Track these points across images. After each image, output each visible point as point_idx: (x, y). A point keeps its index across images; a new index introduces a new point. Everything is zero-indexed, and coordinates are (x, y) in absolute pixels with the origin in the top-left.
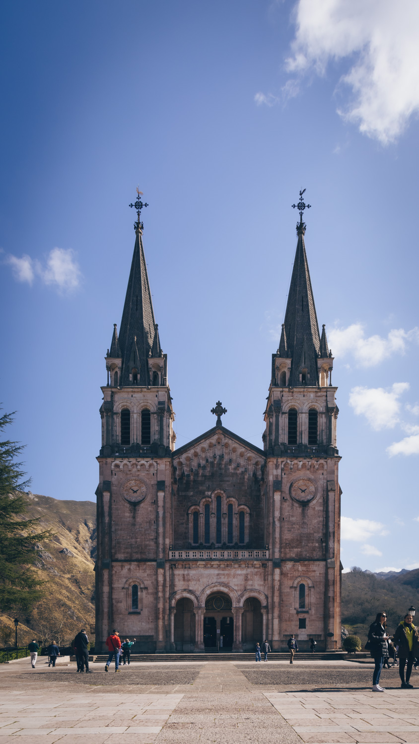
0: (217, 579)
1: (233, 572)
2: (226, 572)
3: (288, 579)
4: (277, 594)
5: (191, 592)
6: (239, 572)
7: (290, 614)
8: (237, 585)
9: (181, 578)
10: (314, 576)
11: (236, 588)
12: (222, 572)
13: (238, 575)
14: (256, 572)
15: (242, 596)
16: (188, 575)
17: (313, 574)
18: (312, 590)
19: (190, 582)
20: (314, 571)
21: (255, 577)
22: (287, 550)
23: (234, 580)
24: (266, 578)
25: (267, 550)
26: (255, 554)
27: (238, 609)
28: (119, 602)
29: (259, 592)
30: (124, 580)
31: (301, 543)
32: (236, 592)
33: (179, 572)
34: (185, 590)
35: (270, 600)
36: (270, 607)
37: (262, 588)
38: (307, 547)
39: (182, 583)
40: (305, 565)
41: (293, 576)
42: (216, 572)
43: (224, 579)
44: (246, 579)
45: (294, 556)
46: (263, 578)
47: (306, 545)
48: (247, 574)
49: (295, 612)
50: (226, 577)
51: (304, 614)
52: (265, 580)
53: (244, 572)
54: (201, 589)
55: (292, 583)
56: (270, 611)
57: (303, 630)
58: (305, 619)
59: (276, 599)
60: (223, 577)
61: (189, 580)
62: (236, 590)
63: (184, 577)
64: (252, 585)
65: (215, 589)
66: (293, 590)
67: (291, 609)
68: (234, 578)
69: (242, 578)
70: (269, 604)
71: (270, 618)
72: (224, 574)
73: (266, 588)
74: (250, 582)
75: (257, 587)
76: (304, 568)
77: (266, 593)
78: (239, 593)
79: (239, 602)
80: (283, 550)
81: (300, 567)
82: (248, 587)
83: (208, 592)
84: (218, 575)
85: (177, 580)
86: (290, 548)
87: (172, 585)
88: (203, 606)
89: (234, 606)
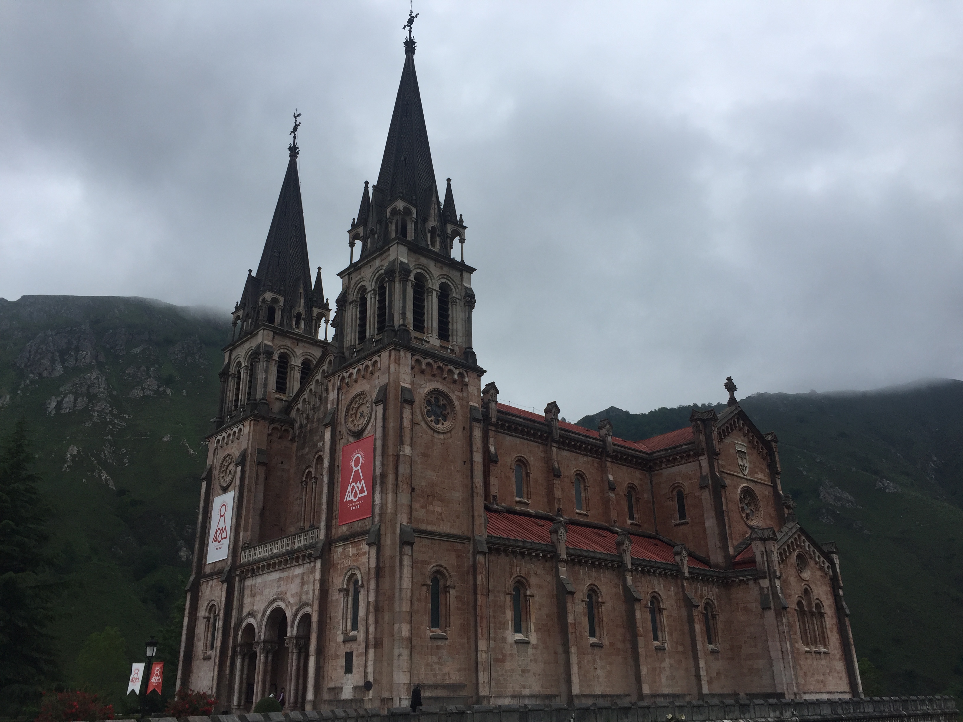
0: (278, 587)
1: (291, 572)
2: (286, 574)
5: (254, 614)
6: (296, 572)
7: (336, 643)
8: (293, 595)
9: (250, 592)
10: (364, 564)
11: (292, 601)
12: (282, 575)
13: (295, 576)
15: (297, 614)
16: (255, 585)
17: (363, 559)
18: (361, 590)
19: (255, 598)
20: (365, 554)
23: (292, 586)
26: (310, 536)
27: (291, 638)
28: (199, 640)
29: (312, 605)
30: (206, 603)
32: (291, 608)
33: (248, 583)
34: (250, 613)
39: (249, 600)
40: (356, 545)
41: (343, 568)
42: (278, 575)
43: (282, 588)
44: (302, 583)
48: (304, 573)
49: (344, 638)
50: (285, 583)
51: (352, 644)
53: (301, 571)
54: (263, 607)
55: (342, 581)
57: (350, 675)
58: (352, 652)
59: (315, 617)
60: (282, 583)
61: (255, 594)
62: (292, 604)
64: (306, 593)
65: (274, 606)
66: (342, 594)
67: (338, 632)
68: (292, 582)
69: (298, 581)
72: (283, 579)
74: (305, 588)
76: (355, 551)
78: (295, 609)
79: (293, 626)
81: (350, 550)
82: (303, 597)
83: (268, 613)
84: (280, 579)
85: (246, 596)
87: (241, 607)
88: (262, 638)
89: (288, 635)
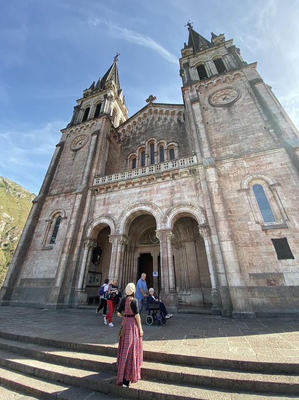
0: (139, 197)
1: (155, 187)
2: (148, 189)
3: (230, 181)
4: (217, 200)
5: (108, 217)
6: (163, 186)
7: (249, 232)
8: (162, 201)
9: (102, 203)
10: (273, 170)
11: (160, 204)
12: (144, 189)
13: (162, 189)
14: (184, 182)
15: (168, 213)
16: (108, 198)
17: (270, 167)
18: (278, 189)
19: (110, 206)
20: (271, 163)
21: (184, 187)
22: (221, 149)
24: (198, 186)
25: (194, 155)
26: (180, 162)
27: (164, 232)
28: (38, 235)
29: (191, 206)
30: (50, 212)
31: (236, 138)
32: (161, 209)
34: (103, 216)
35: (209, 213)
36: (211, 224)
37: (194, 201)
38: (248, 140)
39: (102, 207)
40: (252, 159)
41: (238, 176)
42: (138, 190)
43: (145, 197)
44: (172, 192)
45: (231, 153)
46: (194, 188)
47: (244, 138)
48: (173, 187)
49: (259, 228)
50: (149, 194)
51: (279, 231)
52: (197, 189)
53: (170, 184)
54: (120, 211)
55: (239, 185)
56: (213, 231)
59: (219, 209)
60: (145, 194)
61: (109, 204)
62: (160, 207)
63: (104, 202)
64: (180, 198)
65: (136, 209)
67: (249, 223)
68: (157, 193)
69: (167, 191)
70: (209, 219)
71: (215, 242)
72: (146, 191)
73: (200, 199)
74: (178, 195)
75: (187, 200)
76: (253, 163)
77: (202, 206)
78: (165, 210)
79: (165, 222)
80: (214, 150)
81: (245, 163)
82: (176, 201)
83: (128, 214)
84: (140, 193)
85: (97, 205)
86: (223, 146)
87: (91, 213)
88: (121, 232)
89: (159, 228)
